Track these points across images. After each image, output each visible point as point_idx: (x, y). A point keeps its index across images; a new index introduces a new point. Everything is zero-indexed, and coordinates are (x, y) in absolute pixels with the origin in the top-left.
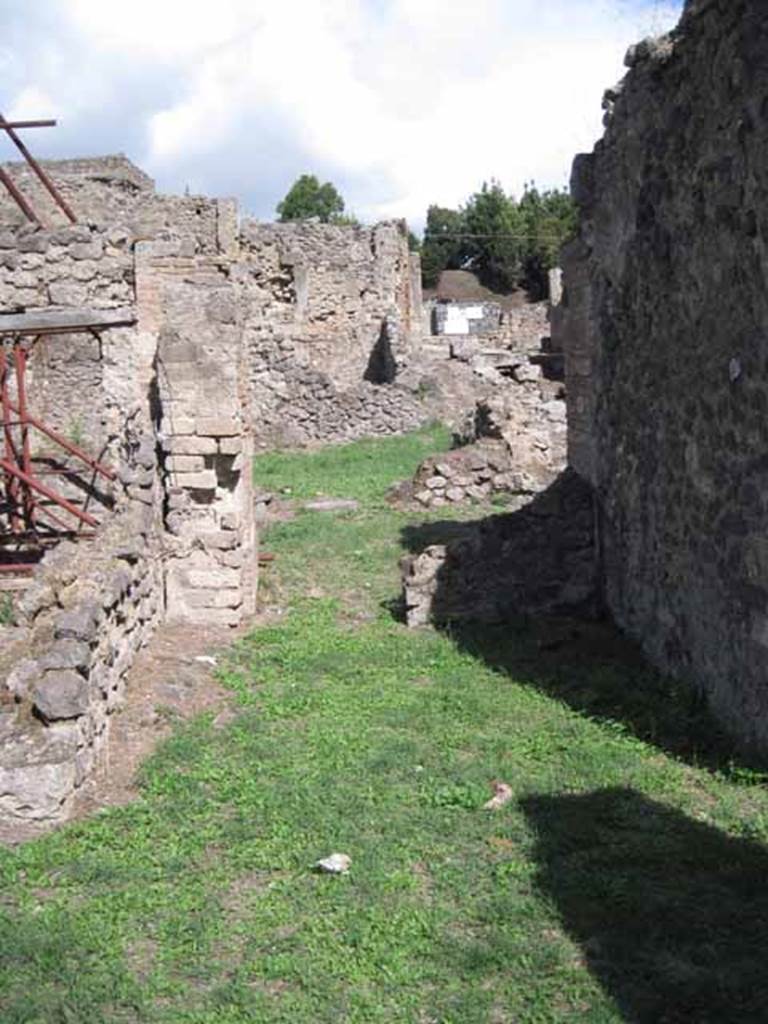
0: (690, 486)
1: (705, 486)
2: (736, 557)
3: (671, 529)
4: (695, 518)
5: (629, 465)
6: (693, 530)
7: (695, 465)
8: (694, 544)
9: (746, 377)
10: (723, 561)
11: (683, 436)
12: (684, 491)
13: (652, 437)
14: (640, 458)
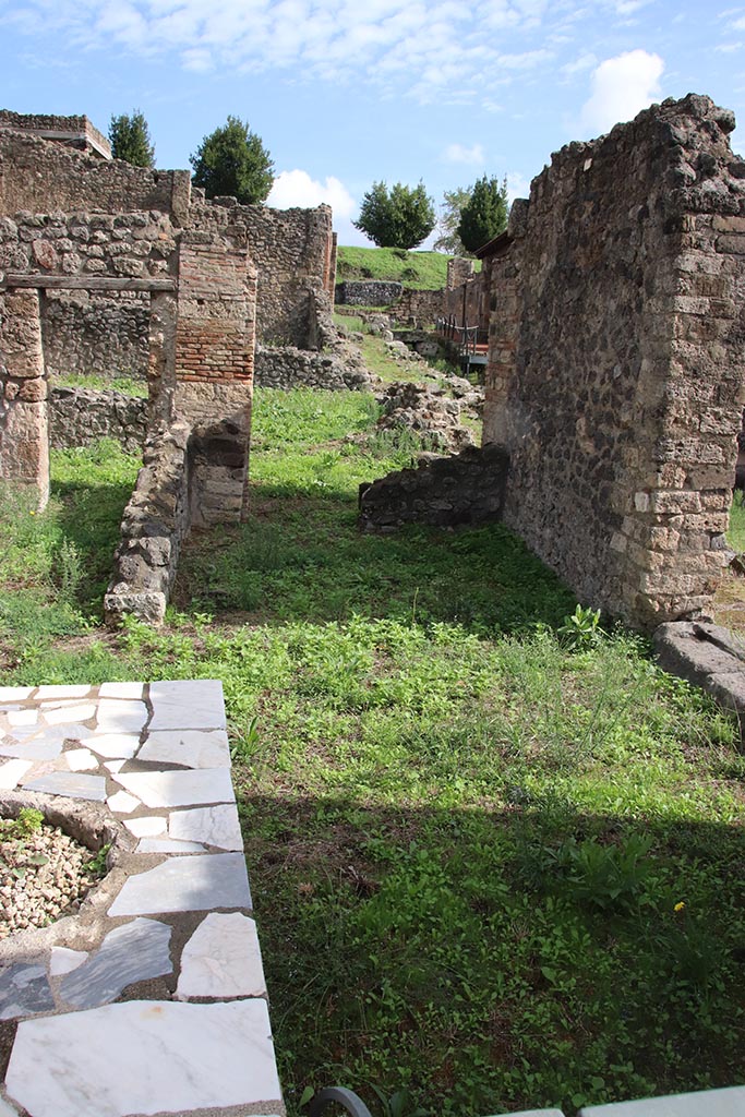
0: (578, 447)
1: (588, 447)
2: (605, 494)
3: (560, 475)
4: (579, 469)
5: (534, 430)
6: (577, 477)
7: (582, 434)
8: (576, 485)
9: (624, 378)
10: (596, 497)
11: (576, 413)
12: (573, 449)
13: (554, 413)
14: (542, 425)
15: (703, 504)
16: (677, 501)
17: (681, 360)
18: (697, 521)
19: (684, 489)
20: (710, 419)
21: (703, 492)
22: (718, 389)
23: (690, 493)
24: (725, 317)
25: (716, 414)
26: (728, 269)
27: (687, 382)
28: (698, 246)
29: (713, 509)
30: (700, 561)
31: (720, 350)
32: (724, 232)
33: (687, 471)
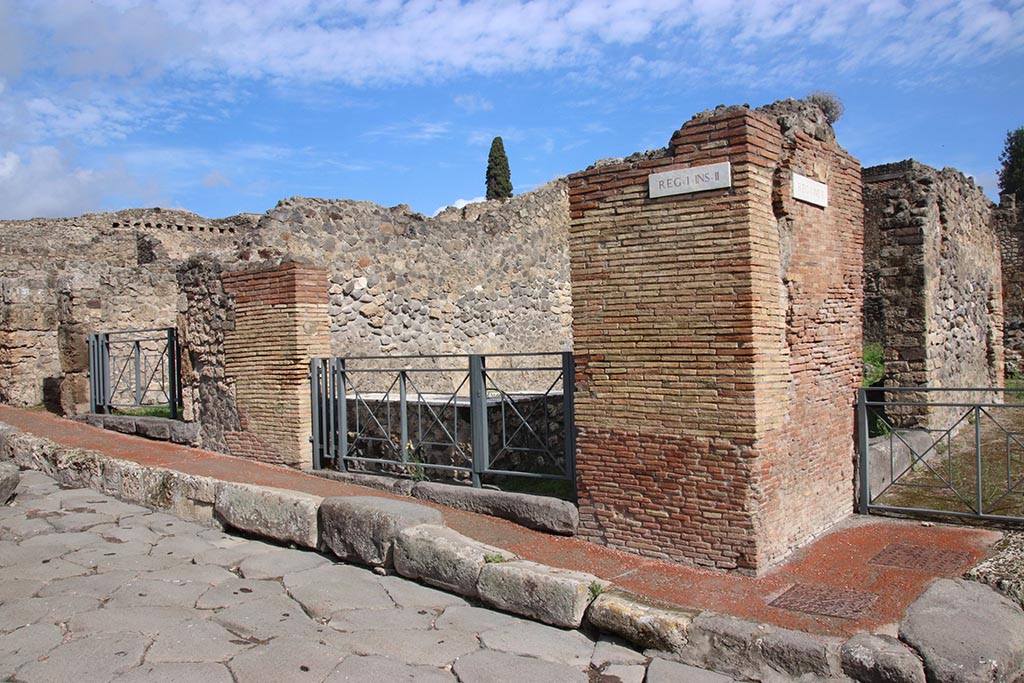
15: (910, 368)
16: (895, 366)
17: (888, 298)
18: (908, 376)
19: (899, 360)
20: (909, 325)
21: (910, 362)
22: (910, 310)
23: (902, 362)
24: (908, 275)
25: (911, 322)
26: (906, 252)
27: (892, 308)
28: (889, 245)
29: (916, 370)
30: (913, 396)
31: (909, 291)
32: (902, 236)
33: (898, 351)
